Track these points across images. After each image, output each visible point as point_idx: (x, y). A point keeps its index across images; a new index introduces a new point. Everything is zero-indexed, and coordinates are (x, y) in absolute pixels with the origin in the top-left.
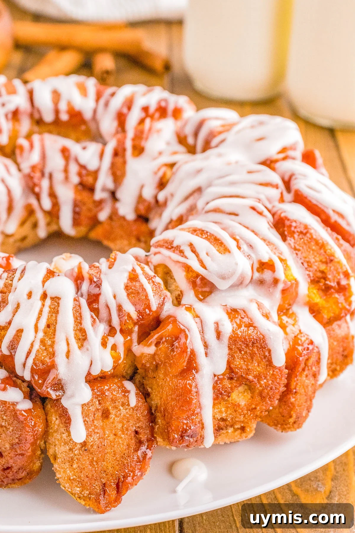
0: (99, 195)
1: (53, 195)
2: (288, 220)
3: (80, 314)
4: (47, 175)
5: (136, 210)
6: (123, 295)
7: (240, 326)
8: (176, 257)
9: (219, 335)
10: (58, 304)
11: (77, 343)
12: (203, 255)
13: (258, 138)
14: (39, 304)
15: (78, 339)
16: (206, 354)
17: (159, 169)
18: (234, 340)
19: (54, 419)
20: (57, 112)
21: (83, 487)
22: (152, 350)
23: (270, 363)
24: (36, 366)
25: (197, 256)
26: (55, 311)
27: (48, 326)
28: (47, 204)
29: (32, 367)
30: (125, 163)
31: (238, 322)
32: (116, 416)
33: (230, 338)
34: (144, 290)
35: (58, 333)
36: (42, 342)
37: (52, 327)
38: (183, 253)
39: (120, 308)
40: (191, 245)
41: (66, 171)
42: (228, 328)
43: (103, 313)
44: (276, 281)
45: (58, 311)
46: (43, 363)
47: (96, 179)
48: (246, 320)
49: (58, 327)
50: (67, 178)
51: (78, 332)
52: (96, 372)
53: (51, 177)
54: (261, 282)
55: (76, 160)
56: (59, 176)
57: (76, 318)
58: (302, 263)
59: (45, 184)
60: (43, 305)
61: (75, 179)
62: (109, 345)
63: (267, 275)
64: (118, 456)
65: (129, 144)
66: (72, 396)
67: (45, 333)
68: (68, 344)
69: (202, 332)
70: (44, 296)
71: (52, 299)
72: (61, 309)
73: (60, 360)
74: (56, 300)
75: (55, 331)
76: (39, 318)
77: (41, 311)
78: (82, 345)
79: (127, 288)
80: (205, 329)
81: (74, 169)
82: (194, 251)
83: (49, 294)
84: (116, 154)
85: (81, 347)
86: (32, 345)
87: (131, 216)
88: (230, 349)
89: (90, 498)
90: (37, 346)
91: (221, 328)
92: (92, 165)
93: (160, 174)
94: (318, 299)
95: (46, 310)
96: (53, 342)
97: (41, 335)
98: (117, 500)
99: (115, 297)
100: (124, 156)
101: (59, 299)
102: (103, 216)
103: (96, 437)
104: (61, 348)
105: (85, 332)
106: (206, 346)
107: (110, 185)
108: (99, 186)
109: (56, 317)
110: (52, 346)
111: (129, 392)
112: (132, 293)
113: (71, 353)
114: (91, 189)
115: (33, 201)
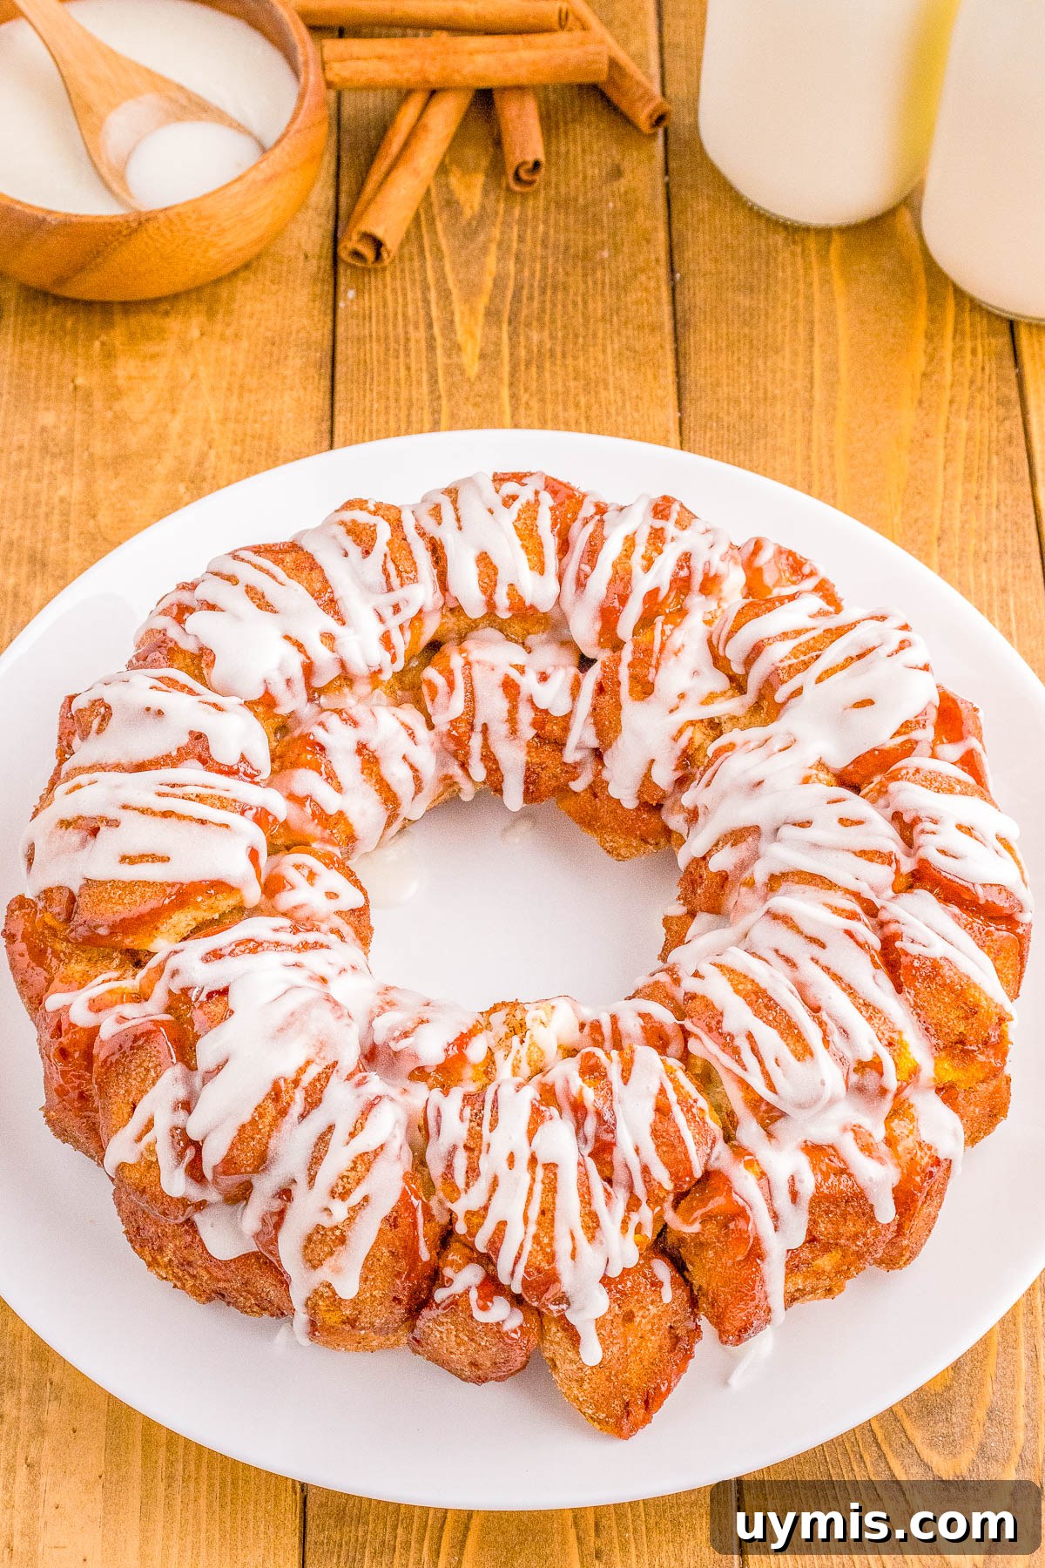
0: (571, 755)
1: (489, 758)
2: (907, 954)
3: (588, 1188)
4: (478, 728)
5: (639, 795)
6: (649, 1146)
7: (826, 1179)
8: (726, 1060)
9: (794, 1196)
10: (555, 1174)
11: (586, 1234)
12: (770, 1065)
13: (859, 699)
14: (527, 1178)
15: (586, 1228)
16: (776, 1229)
17: (680, 732)
18: (818, 1200)
19: (554, 1329)
20: (491, 605)
21: (598, 1409)
22: (696, 1228)
23: (872, 1219)
24: (529, 1275)
25: (761, 1062)
26: (551, 1188)
27: (543, 1213)
28: (479, 772)
29: (524, 1280)
30: (618, 706)
31: (824, 1169)
32: (643, 1317)
33: (812, 1200)
34: (682, 1141)
35: (558, 1224)
36: (536, 1238)
37: (549, 1215)
38: (739, 1054)
39: (645, 1170)
40: (750, 1036)
41: (512, 719)
42: (808, 1186)
43: (620, 1175)
44: (883, 1091)
45: (555, 1188)
46: (539, 1271)
47: (566, 729)
48: (837, 1164)
49: (557, 1214)
50: (514, 731)
51: (587, 1219)
52: (615, 1272)
53: (485, 728)
54: (861, 1089)
55: (531, 701)
56: (499, 729)
57: (582, 1196)
58: (927, 1029)
59: (476, 742)
60: (533, 1179)
61: (528, 732)
62: (632, 1227)
63: (871, 1080)
64: (645, 1363)
65: (624, 674)
66: (582, 1309)
67: (539, 1223)
68: (573, 1238)
69: (770, 1199)
70: (533, 1160)
71: (546, 1166)
72: (560, 1185)
73: (564, 1265)
74: (551, 1167)
75: (553, 1220)
76: (528, 1201)
77: (531, 1190)
78: (593, 1237)
79: (655, 1133)
80: (775, 1193)
81: (525, 716)
82: (755, 1051)
83: (542, 1159)
84: (601, 689)
85: (592, 1239)
86: (522, 1246)
87: (630, 803)
88: (811, 1213)
89: (607, 1423)
90: (528, 1247)
91: (798, 1186)
92: (559, 708)
93: (683, 741)
94: (950, 1074)
95: (538, 1188)
96: (552, 1239)
97: (533, 1229)
98: (646, 1420)
99: (637, 1150)
100: (617, 694)
101: (556, 1166)
102: (578, 785)
103: (615, 1349)
104: (563, 1246)
105: (597, 1216)
106: (775, 1216)
107: (593, 742)
108: (572, 741)
109: (554, 1198)
110: (550, 1245)
111: (661, 1284)
112: (663, 1143)
113: (578, 1252)
114: (560, 745)
115: (456, 770)
